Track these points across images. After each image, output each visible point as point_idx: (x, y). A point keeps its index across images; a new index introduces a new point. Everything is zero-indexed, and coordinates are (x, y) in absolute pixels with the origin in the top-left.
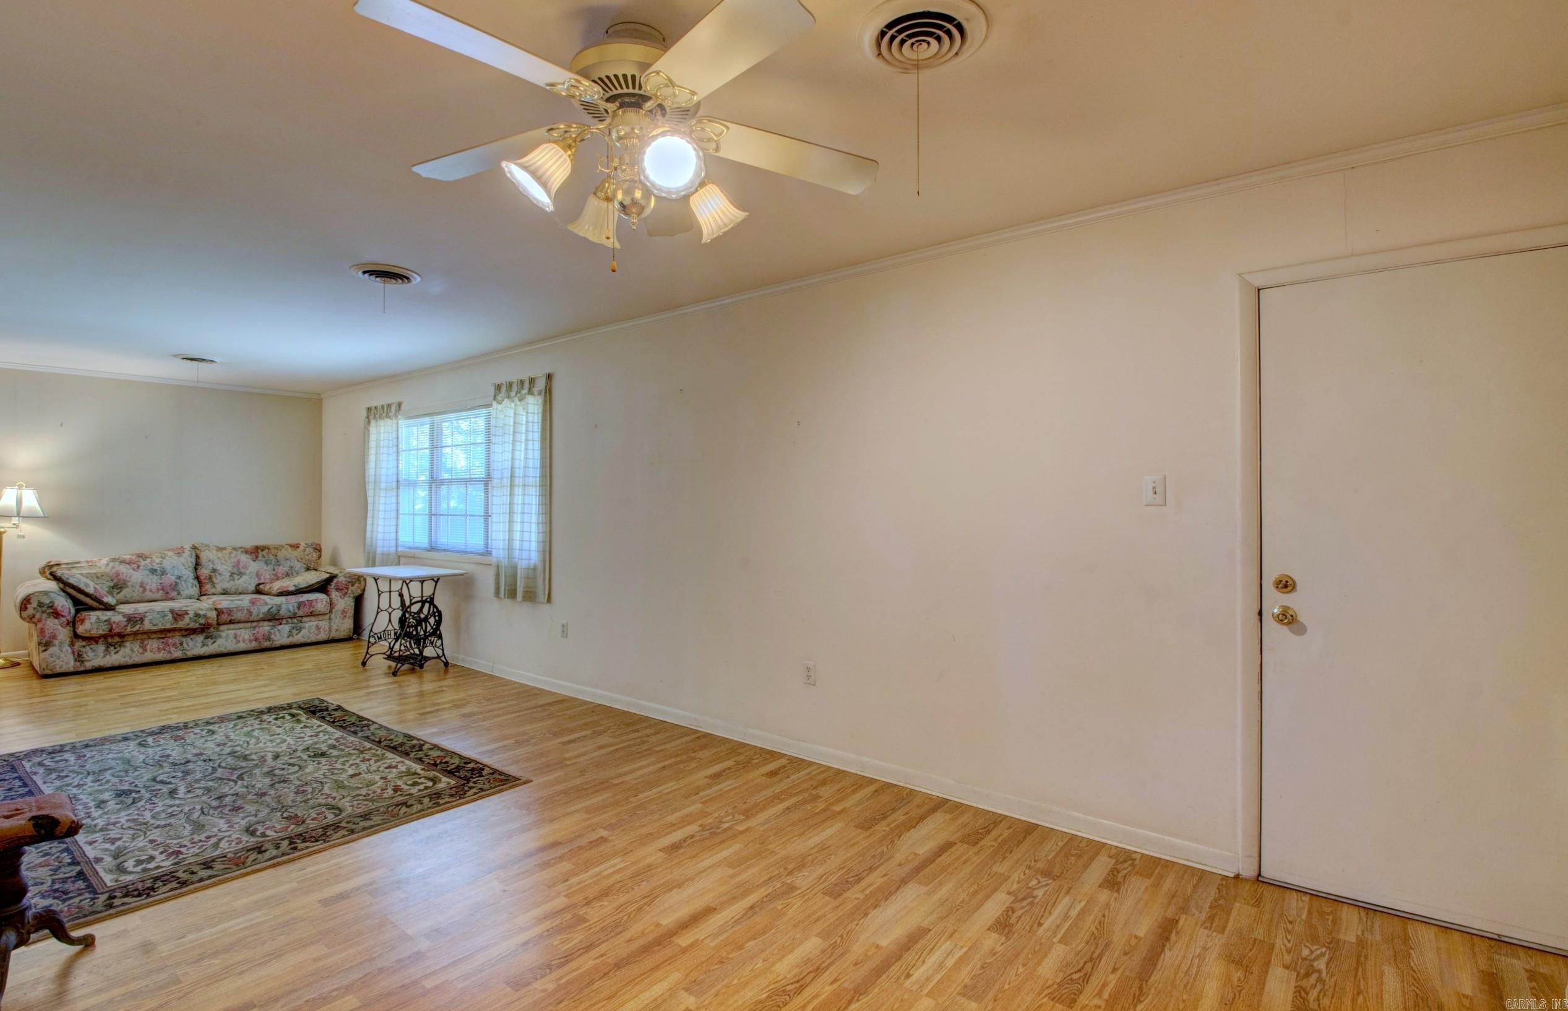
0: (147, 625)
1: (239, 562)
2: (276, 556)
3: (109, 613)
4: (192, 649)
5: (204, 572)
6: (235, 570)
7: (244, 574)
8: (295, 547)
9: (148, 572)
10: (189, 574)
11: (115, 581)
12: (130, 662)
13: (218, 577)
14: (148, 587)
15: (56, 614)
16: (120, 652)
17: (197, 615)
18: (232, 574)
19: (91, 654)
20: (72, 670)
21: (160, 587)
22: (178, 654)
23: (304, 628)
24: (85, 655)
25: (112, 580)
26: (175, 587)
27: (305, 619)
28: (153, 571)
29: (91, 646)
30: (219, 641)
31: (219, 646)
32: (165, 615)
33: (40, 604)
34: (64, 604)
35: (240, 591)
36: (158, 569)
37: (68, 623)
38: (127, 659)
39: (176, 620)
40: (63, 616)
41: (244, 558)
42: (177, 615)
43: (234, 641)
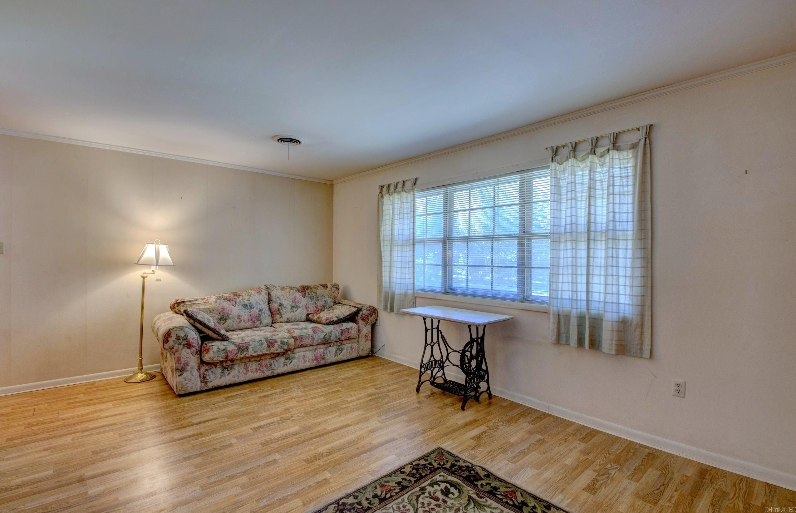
0: (251, 352)
1: (295, 298)
2: (316, 293)
3: (225, 343)
4: (278, 368)
5: (274, 306)
6: (293, 305)
7: (299, 307)
8: (325, 286)
9: (242, 307)
10: (265, 307)
11: (222, 314)
12: (238, 381)
13: (284, 309)
14: (242, 319)
15: (189, 346)
16: (231, 373)
17: (283, 343)
18: (292, 307)
19: (212, 376)
20: (199, 389)
21: (250, 318)
22: (268, 373)
23: (344, 349)
24: (208, 378)
25: (220, 314)
26: (258, 317)
27: (344, 342)
28: (245, 306)
29: (212, 370)
30: (295, 361)
31: (294, 365)
32: (262, 344)
33: (178, 338)
34: (194, 336)
35: (297, 319)
36: (248, 304)
37: (197, 353)
38: (236, 379)
39: (269, 347)
40: (193, 347)
41: (298, 295)
42: (270, 343)
43: (303, 360)
